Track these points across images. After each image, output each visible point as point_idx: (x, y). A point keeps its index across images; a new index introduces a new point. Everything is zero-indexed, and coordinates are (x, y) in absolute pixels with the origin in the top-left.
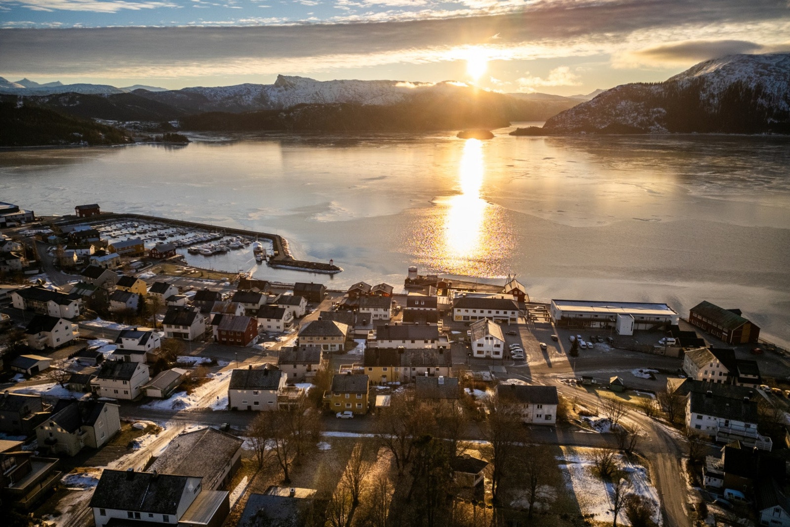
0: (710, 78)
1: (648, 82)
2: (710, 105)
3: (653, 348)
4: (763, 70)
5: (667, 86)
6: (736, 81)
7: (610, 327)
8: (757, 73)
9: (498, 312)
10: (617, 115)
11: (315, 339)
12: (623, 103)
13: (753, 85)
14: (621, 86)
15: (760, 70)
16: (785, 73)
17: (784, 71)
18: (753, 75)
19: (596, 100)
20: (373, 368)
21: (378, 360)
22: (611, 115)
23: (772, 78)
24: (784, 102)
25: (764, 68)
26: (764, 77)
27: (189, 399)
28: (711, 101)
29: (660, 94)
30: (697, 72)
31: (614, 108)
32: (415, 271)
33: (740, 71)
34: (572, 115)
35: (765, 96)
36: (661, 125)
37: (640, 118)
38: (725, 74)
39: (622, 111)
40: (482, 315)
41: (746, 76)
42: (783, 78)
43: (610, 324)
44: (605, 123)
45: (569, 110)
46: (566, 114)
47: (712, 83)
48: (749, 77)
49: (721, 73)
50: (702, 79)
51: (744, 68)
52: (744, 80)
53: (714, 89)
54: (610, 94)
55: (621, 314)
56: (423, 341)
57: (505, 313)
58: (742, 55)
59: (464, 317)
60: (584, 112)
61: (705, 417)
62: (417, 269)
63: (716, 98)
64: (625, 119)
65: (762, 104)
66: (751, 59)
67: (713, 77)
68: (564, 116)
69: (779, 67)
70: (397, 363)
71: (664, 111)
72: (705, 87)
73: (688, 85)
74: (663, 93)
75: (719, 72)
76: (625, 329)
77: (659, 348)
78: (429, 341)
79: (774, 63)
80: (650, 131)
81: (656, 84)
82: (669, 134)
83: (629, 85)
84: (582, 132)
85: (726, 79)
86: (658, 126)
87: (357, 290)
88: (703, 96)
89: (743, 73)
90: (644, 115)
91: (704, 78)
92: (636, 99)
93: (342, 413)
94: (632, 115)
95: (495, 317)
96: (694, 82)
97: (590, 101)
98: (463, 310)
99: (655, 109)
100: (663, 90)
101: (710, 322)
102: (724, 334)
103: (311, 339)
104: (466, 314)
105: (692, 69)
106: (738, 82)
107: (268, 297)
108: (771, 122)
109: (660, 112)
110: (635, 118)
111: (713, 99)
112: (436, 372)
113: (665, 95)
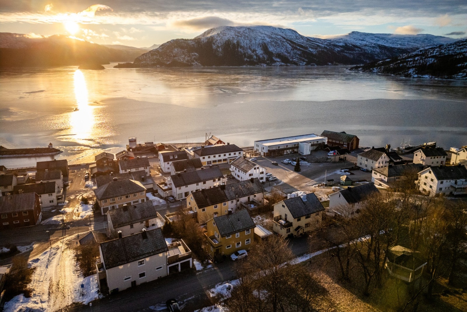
0: (216, 37)
1: (186, 38)
2: (218, 51)
3: (327, 159)
4: (238, 34)
5: (196, 41)
6: (227, 39)
7: (295, 152)
8: (236, 35)
9: (230, 155)
10: (174, 57)
11: (117, 199)
12: (176, 50)
13: (235, 42)
14: (173, 40)
15: (237, 34)
16: (247, 36)
17: (247, 35)
18: (234, 36)
19: (161, 47)
20: (206, 208)
21: (208, 200)
22: (171, 56)
23: (242, 38)
24: (249, 50)
25: (238, 33)
26: (239, 38)
27: (35, 302)
28: (218, 49)
29: (193, 45)
30: (207, 34)
31: (172, 52)
32: (135, 141)
33: (228, 34)
34: (149, 56)
35: (241, 47)
36: (198, 62)
37: (186, 58)
38: (222, 36)
39: (176, 54)
40: (220, 158)
41: (232, 37)
42: (247, 38)
43: (296, 150)
44: (168, 61)
45: (147, 53)
46: (146, 56)
47: (217, 40)
48: (233, 38)
49: (220, 35)
50: (212, 38)
51: (230, 33)
52: (231, 39)
53: (219, 43)
54: (168, 44)
55: (301, 142)
56: (212, 180)
57: (235, 154)
58: (227, 27)
59: (208, 162)
60: (156, 55)
61: (445, 181)
62: (136, 139)
63: (220, 48)
64: (179, 59)
65: (241, 51)
66: (231, 28)
67: (217, 37)
68: (145, 56)
69: (244, 33)
70: (223, 199)
71: (197, 55)
72: (214, 42)
73: (206, 41)
74: (195, 45)
75: (219, 34)
76: (306, 150)
77: (330, 158)
78: (217, 180)
79: (242, 31)
80: (192, 65)
81: (190, 40)
82: (202, 67)
83: (177, 40)
84: (158, 66)
85: (223, 38)
86: (196, 62)
87: (104, 159)
88: (214, 47)
89: (230, 35)
90: (188, 57)
91: (213, 37)
92: (182, 48)
93: (237, 254)
94: (182, 56)
95: (229, 158)
96: (208, 39)
97: (158, 48)
98: (206, 157)
99: (193, 54)
100: (194, 43)
101: (334, 141)
102: (345, 146)
103: (114, 200)
104: (209, 160)
105: (205, 33)
106: (228, 40)
107: (18, 179)
108: (246, 60)
109: (195, 55)
110: (184, 58)
111: (219, 48)
112: (254, 198)
113: (196, 46)
